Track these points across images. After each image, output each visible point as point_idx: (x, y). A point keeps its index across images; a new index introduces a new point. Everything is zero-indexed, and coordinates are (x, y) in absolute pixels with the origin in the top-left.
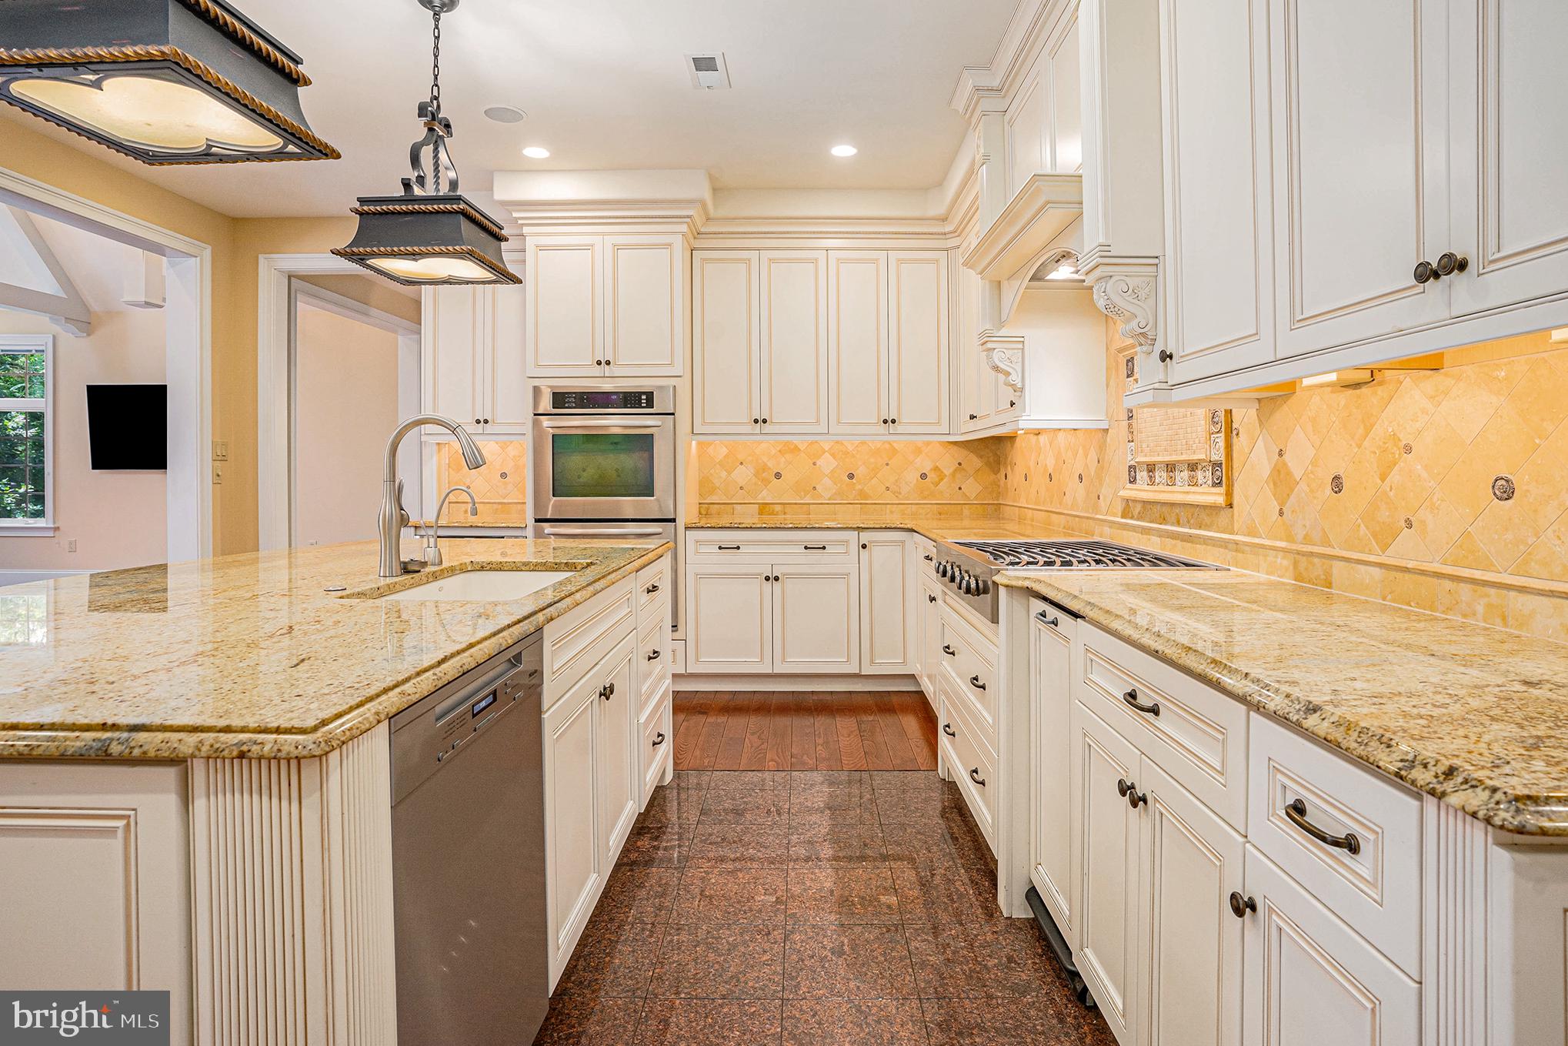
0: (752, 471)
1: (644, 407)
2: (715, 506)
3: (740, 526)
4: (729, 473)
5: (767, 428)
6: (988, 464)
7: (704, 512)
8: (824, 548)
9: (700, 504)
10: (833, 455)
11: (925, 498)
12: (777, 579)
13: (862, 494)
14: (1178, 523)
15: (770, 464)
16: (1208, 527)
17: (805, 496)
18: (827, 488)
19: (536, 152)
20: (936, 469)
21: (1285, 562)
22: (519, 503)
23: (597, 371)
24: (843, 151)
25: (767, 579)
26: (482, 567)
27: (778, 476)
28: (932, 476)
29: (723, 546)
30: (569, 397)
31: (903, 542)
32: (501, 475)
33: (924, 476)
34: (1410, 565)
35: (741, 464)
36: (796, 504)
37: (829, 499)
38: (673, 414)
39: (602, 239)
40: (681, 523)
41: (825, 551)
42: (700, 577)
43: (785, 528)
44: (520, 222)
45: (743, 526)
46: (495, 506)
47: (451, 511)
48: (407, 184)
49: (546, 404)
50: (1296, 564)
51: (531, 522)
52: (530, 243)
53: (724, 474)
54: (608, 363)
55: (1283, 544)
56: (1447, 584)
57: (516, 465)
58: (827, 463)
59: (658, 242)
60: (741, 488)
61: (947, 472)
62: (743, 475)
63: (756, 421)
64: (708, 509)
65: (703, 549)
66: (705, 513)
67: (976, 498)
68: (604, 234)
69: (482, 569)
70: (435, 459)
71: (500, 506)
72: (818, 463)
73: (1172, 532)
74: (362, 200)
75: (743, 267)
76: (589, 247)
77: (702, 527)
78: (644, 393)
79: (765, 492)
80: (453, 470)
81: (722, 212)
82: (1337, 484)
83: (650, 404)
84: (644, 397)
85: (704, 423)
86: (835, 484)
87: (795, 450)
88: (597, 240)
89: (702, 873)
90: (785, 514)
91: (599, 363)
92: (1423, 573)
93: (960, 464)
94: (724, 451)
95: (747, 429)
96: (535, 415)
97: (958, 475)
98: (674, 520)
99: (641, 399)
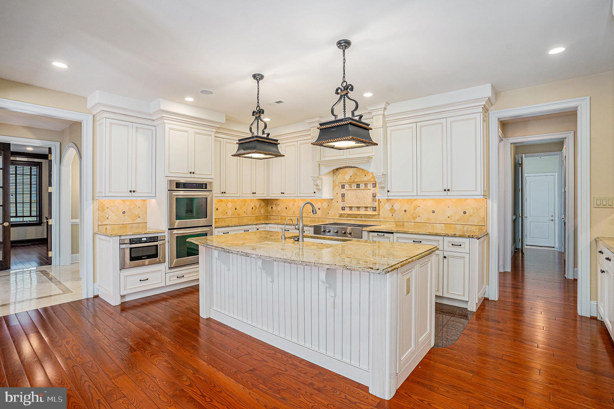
1: (204, 189)
5: (225, 195)
6: (266, 204)
8: (248, 231)
10: (231, 203)
11: (252, 215)
13: (239, 214)
14: (361, 218)
16: (372, 218)
17: (224, 215)
18: (230, 213)
20: (255, 206)
21: (394, 223)
22: (130, 223)
23: (189, 175)
27: (217, 209)
28: (254, 208)
30: (181, 184)
31: (265, 227)
32: (123, 213)
33: (252, 208)
34: (420, 222)
36: (222, 218)
37: (231, 216)
38: (212, 191)
40: (214, 226)
43: (240, 226)
44: (162, 119)
46: (120, 226)
47: (99, 229)
50: (396, 223)
52: (167, 126)
54: (194, 173)
55: (393, 220)
56: (425, 224)
57: (129, 208)
58: (230, 205)
59: (207, 133)
61: (258, 207)
63: (222, 193)
67: (263, 214)
68: (191, 128)
70: (92, 206)
71: (122, 225)
72: (228, 205)
73: (359, 220)
75: (219, 143)
76: (187, 131)
78: (204, 184)
80: (100, 211)
82: (405, 211)
83: (206, 188)
84: (204, 185)
86: (232, 212)
88: (189, 129)
90: (219, 221)
91: (191, 173)
92: (421, 222)
93: (260, 205)
95: (220, 195)
96: (169, 190)
97: (260, 208)
98: (211, 226)
99: (203, 186)
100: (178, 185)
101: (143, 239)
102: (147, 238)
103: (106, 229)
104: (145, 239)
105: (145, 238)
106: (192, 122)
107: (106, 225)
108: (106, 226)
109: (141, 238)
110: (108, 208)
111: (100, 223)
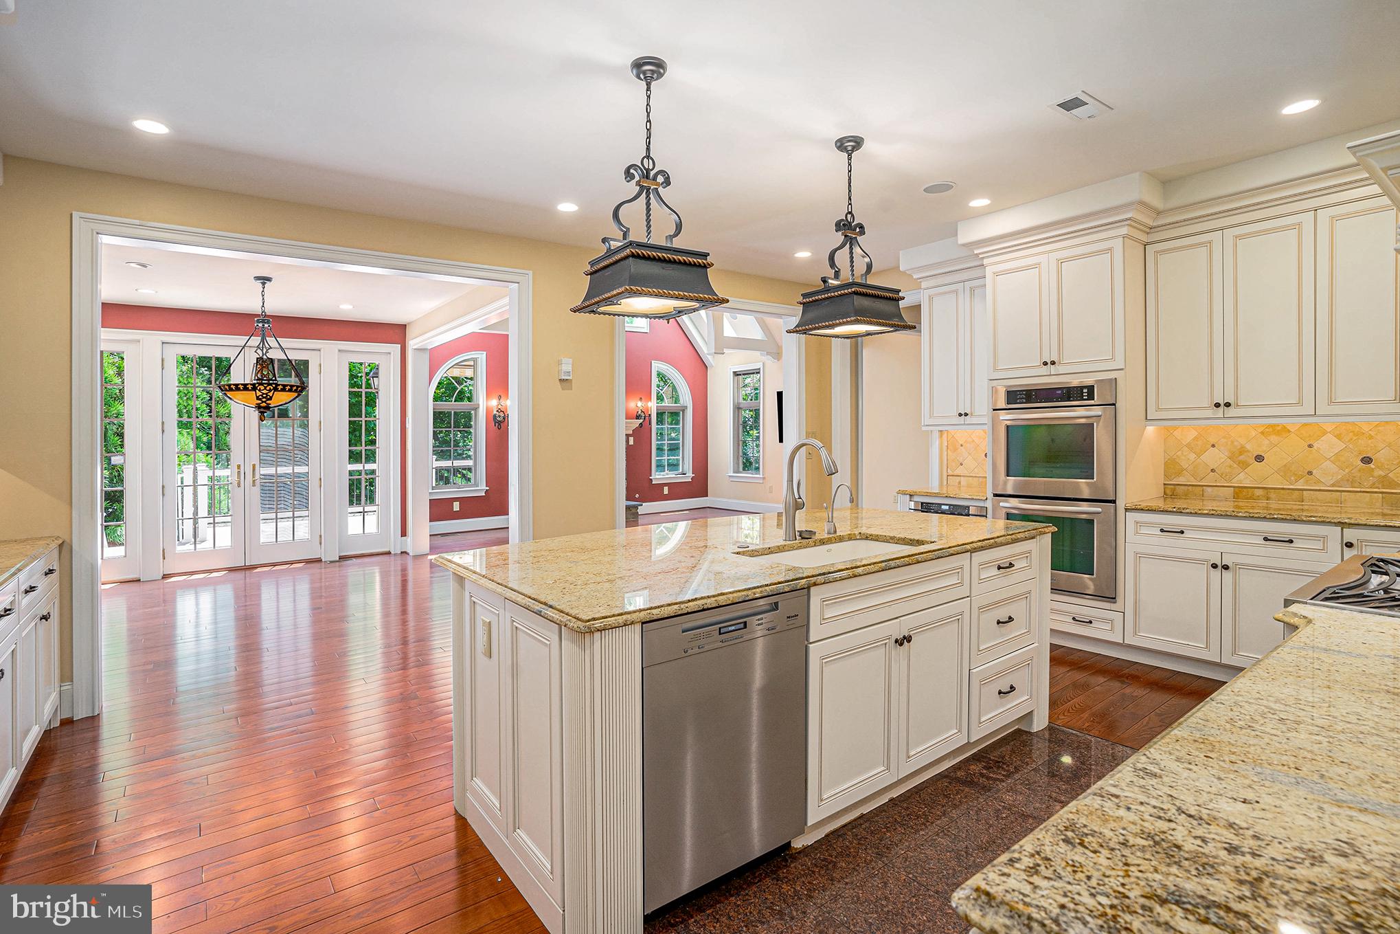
0: (1226, 454)
1: (1086, 400)
2: (1183, 487)
3: (1183, 511)
4: (1199, 455)
5: (1231, 412)
7: (1168, 492)
8: (1291, 541)
9: (1165, 484)
10: (1338, 437)
12: (1226, 567)
13: (1385, 482)
15: (1248, 447)
17: (1297, 481)
18: (1328, 474)
19: (979, 203)
23: (1044, 370)
24: (1300, 107)
25: (1214, 566)
26: (867, 537)
27: (1259, 458)
29: (1165, 529)
30: (1021, 394)
35: (1213, 446)
36: (1283, 489)
37: (1332, 486)
38: (1114, 405)
39: (1045, 257)
40: (1121, 504)
41: (1292, 545)
42: (1139, 556)
43: (1237, 516)
44: (981, 256)
45: (1187, 511)
48: (824, 280)
49: (1002, 403)
51: (990, 496)
52: (989, 271)
53: (1192, 456)
54: (1053, 363)
58: (1329, 445)
59: (1094, 250)
60: (1213, 471)
62: (1215, 458)
63: (1217, 405)
64: (1175, 490)
65: (1144, 530)
66: (1171, 494)
68: (1053, 251)
69: (867, 538)
70: (938, 441)
71: (984, 480)
74: (804, 296)
75: (1203, 251)
76: (1037, 266)
77: (1142, 509)
78: (1085, 387)
79: (1242, 476)
81: (1174, 202)
83: (1091, 397)
84: (1085, 390)
85: (1158, 409)
86: (1342, 468)
87: (1285, 430)
88: (1042, 259)
89: (1000, 805)
90: (1268, 499)
91: (1045, 363)
94: (1194, 434)
95: (1209, 413)
96: (994, 410)
98: (1114, 502)
99: (1082, 393)
100: (1020, 397)
101: (943, 507)
102: (950, 505)
103: (960, 483)
104: (947, 507)
105: (947, 505)
106: (1057, 236)
107: (958, 476)
108: (959, 478)
109: (941, 504)
110: (962, 446)
111: (950, 472)
